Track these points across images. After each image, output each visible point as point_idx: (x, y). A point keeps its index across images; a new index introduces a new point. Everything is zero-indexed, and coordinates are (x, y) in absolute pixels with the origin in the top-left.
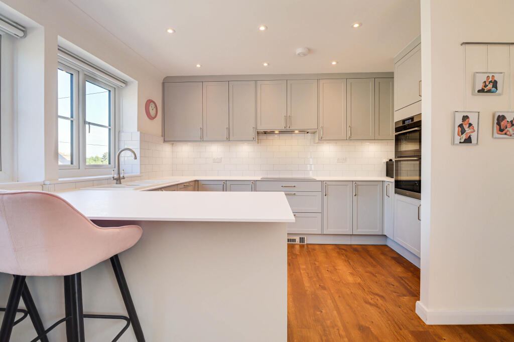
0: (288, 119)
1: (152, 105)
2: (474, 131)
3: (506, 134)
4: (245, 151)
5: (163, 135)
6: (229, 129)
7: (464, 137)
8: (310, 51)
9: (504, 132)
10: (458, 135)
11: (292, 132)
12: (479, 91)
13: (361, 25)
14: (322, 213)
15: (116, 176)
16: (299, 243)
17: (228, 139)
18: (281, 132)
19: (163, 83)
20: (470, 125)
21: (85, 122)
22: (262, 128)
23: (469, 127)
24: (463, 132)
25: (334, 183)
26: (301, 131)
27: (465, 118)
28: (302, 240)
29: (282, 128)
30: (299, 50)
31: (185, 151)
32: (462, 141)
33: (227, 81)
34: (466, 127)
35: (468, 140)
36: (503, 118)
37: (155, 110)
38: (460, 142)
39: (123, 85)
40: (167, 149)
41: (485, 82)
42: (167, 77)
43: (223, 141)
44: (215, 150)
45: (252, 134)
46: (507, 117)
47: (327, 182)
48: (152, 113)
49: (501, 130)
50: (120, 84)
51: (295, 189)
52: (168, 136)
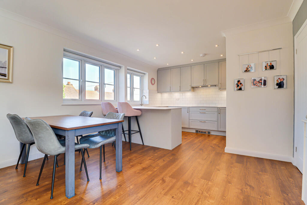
0: (205, 81)
1: (153, 80)
2: (243, 86)
3: (256, 86)
4: (189, 95)
5: (157, 90)
6: (180, 86)
7: (239, 88)
8: (205, 54)
9: (256, 85)
10: (236, 87)
11: (207, 86)
12: (245, 71)
13: (218, 45)
14: (218, 121)
15: (141, 104)
16: (207, 134)
17: (180, 90)
18: (202, 87)
19: (157, 71)
20: (241, 84)
21: (133, 88)
22: (194, 85)
23: (240, 84)
24: (238, 86)
25: (223, 108)
26: (211, 86)
27: (239, 81)
28: (209, 133)
29: (202, 85)
30: (201, 55)
31: (166, 96)
32: (238, 89)
33: (180, 67)
34: (239, 84)
35: (240, 89)
36: (255, 80)
37: (154, 81)
38: (237, 90)
39: (144, 75)
40: (159, 95)
41: (247, 68)
42: (159, 69)
43: (178, 91)
44: (177, 95)
45: (190, 88)
46: (256, 79)
47: (220, 108)
48: (153, 83)
49: (254, 85)
50: (143, 75)
51: (206, 111)
52: (159, 91)
